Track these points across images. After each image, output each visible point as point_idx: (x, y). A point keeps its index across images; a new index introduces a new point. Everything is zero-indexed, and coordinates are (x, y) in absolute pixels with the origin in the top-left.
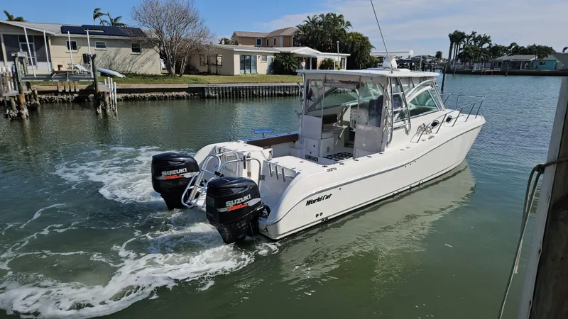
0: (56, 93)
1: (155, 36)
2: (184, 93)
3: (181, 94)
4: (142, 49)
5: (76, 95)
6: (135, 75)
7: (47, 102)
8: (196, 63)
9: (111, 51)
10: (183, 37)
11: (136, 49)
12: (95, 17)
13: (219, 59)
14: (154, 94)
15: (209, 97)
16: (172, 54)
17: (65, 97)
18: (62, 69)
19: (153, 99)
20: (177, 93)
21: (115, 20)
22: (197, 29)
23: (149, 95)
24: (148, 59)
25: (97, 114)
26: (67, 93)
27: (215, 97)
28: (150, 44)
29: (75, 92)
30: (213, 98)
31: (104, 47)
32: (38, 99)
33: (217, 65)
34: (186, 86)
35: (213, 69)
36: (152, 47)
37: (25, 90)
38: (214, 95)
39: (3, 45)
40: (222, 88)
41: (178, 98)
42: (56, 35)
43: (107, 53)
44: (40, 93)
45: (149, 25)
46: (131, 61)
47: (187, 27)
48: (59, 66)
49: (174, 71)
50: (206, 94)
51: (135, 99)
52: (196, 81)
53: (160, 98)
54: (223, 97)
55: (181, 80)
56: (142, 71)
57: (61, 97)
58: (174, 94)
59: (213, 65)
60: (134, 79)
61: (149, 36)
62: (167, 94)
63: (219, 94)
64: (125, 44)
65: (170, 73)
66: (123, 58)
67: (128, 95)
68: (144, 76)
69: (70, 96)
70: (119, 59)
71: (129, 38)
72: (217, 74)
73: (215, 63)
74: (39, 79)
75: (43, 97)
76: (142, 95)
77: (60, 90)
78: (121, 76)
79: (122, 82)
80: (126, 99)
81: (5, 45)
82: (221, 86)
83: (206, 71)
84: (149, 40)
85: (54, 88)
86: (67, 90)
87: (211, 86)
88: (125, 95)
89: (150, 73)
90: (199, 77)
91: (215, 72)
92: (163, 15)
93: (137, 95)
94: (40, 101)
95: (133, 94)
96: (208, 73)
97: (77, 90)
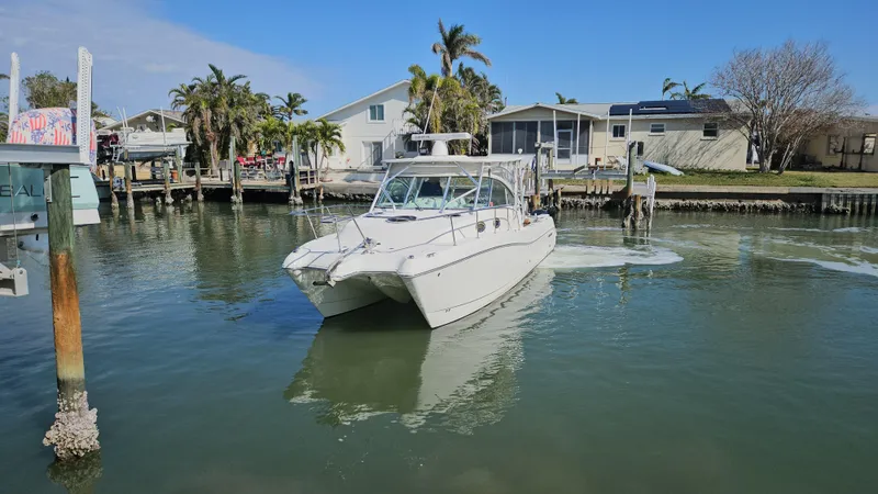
0: (584, 195)
1: (744, 109)
2: (779, 203)
3: (771, 204)
4: (721, 131)
5: (608, 199)
6: (701, 172)
7: (571, 207)
8: (819, 150)
9: (671, 135)
10: (798, 106)
11: (710, 132)
12: (666, 89)
13: (870, 142)
14: (723, 202)
15: (829, 212)
16: (770, 137)
17: (593, 201)
18: (599, 163)
19: (720, 209)
20: (765, 202)
21: (695, 90)
22: (827, 90)
23: (715, 202)
24: (728, 146)
25: (623, 226)
26: (597, 196)
27: (844, 212)
28: (735, 121)
29: (607, 195)
30: (838, 213)
31: (662, 131)
32: (560, 202)
33: (861, 153)
34: (785, 190)
35: (853, 161)
36: (737, 127)
37: (545, 190)
38: (840, 208)
39: (539, 133)
40: (862, 196)
41: (766, 210)
42: (600, 118)
43: (666, 138)
44: (564, 194)
45: (737, 93)
46: (701, 148)
47: (808, 88)
48: (597, 160)
49: (768, 164)
50: (824, 205)
51: (689, 209)
52: (809, 182)
53: (732, 209)
54: (861, 213)
55: (779, 180)
56: (714, 166)
57: (588, 200)
58: (758, 203)
59: (853, 153)
60: (697, 177)
61: (735, 111)
62: (746, 203)
63: (853, 206)
64: (693, 124)
65: (762, 169)
66: (687, 146)
67: (681, 202)
68: (715, 173)
69: (599, 200)
70: (681, 148)
71: (700, 115)
72: (859, 170)
73: (858, 149)
74: (560, 175)
75: (568, 199)
76: (703, 202)
77: (589, 192)
78: (678, 173)
79: (675, 182)
80: (676, 208)
81: (542, 133)
82: (858, 192)
83: (838, 164)
84: (735, 116)
85: (583, 189)
86: (598, 192)
87: (836, 191)
88: (676, 201)
89: (727, 169)
90: (816, 174)
91: (856, 166)
92: (765, 74)
93: (695, 202)
94: (562, 206)
95: (688, 201)
96: (842, 168)
97: (610, 193)
